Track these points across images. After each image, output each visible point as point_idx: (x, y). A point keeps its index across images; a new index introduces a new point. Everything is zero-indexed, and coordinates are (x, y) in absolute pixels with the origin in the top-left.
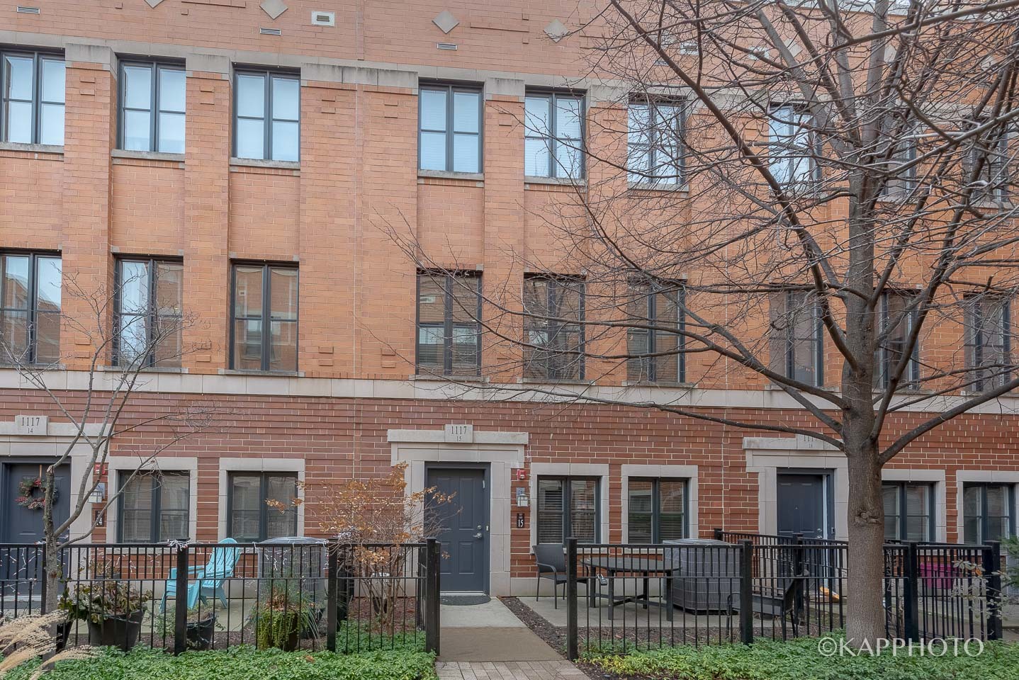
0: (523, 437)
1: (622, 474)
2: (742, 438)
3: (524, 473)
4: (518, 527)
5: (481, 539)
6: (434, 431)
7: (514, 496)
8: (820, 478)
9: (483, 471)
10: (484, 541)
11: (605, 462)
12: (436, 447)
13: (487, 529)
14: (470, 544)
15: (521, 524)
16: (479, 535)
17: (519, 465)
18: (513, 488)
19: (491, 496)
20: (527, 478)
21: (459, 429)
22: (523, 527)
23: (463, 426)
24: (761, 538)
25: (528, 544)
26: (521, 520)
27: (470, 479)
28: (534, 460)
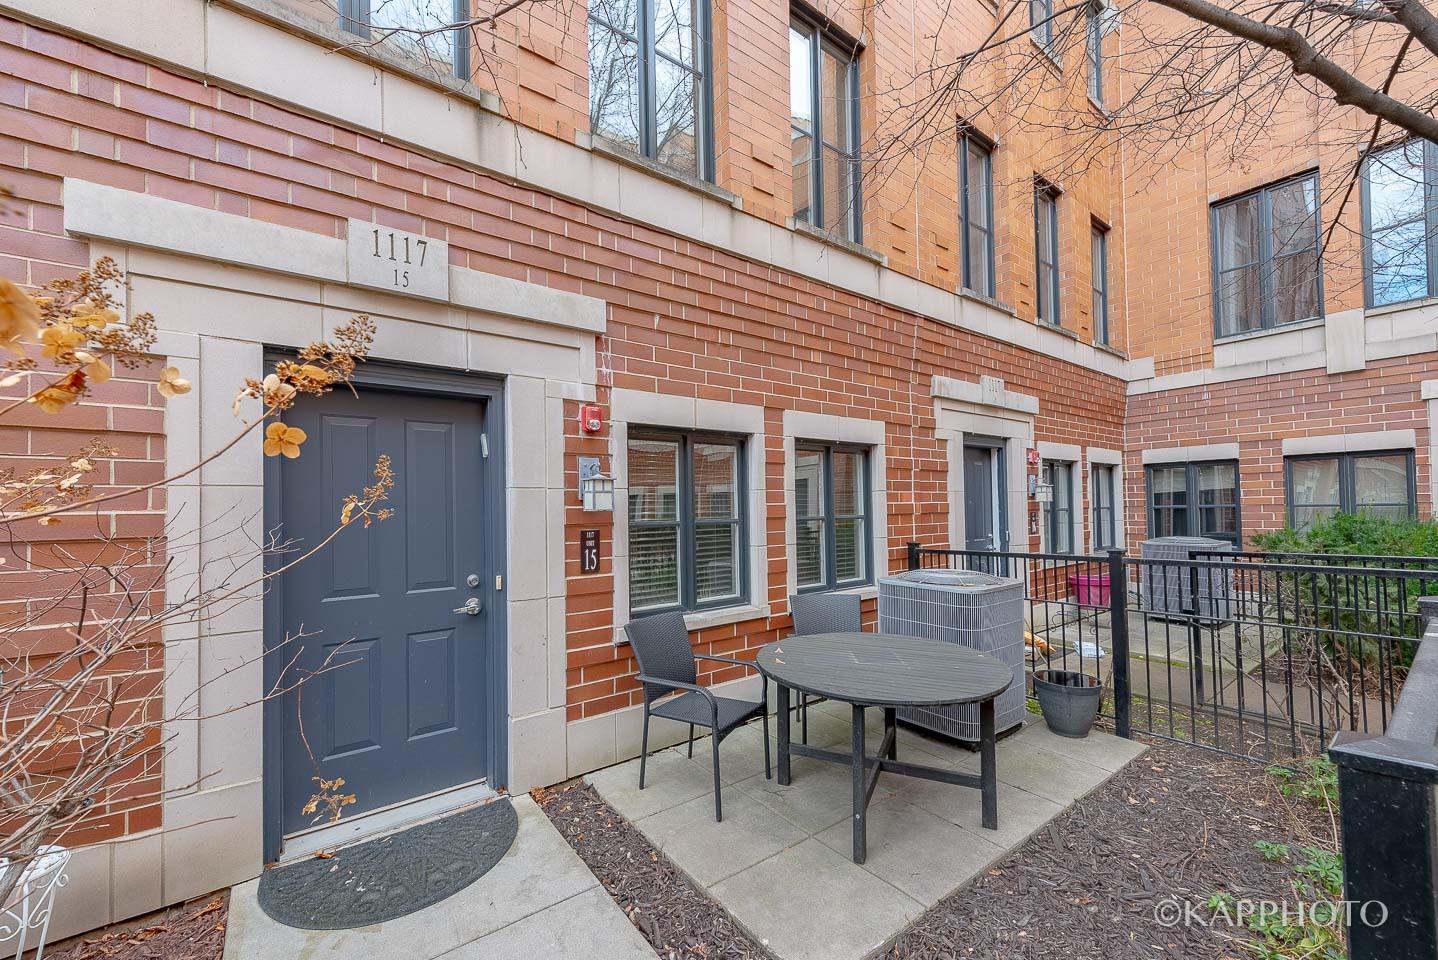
0: (592, 311)
1: (786, 433)
2: (931, 376)
3: (599, 415)
4: (584, 572)
5: (481, 615)
6: (303, 234)
7: (571, 481)
8: (987, 452)
9: (482, 403)
10: (488, 625)
11: (754, 400)
12: (312, 294)
13: (498, 586)
14: (443, 636)
15: (591, 562)
16: (473, 603)
17: (584, 392)
18: (570, 457)
19: (510, 482)
20: (604, 430)
21: (400, 244)
22: (597, 570)
23: (414, 238)
24: (951, 557)
25: (608, 618)
26: (590, 549)
27: (442, 429)
28: (621, 382)
